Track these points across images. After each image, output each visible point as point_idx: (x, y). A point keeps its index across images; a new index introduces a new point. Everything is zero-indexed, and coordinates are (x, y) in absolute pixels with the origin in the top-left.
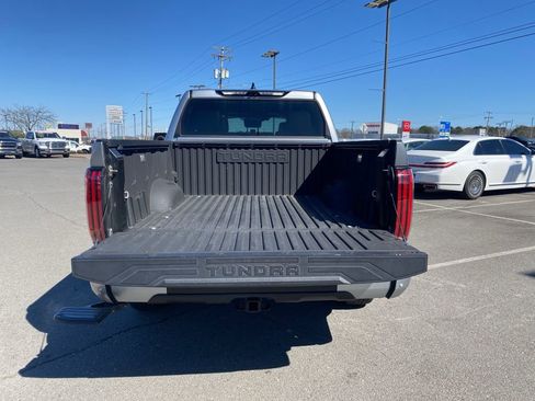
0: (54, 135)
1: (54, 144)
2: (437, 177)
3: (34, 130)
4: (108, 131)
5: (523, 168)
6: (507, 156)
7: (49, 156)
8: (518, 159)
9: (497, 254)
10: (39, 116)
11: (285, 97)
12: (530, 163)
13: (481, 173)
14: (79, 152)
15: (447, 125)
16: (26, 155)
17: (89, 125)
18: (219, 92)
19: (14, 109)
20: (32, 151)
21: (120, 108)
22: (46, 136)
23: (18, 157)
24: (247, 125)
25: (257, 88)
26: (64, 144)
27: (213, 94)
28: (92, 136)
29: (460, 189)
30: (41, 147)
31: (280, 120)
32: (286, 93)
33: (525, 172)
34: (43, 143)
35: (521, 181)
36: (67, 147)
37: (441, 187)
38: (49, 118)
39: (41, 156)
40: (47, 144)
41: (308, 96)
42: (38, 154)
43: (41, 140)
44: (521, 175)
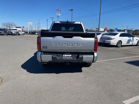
0: (16, 30)
1: (16, 32)
2: (110, 42)
3: (11, 28)
4: (29, 29)
5: (131, 40)
6: (128, 37)
7: (15, 35)
8: (130, 38)
9: (120, 58)
10: (12, 25)
11: (75, 23)
12: (133, 39)
13: (121, 41)
14: (22, 34)
15: (117, 29)
16: (9, 34)
17: (23, 27)
18: (60, 22)
19: (6, 23)
20: (11, 34)
21: (32, 23)
22: (14, 30)
23: (7, 35)
24: (66, 29)
25: (68, 21)
26: (19, 32)
27: (59, 22)
28: (24, 30)
29: (116, 45)
30: (13, 33)
31: (73, 28)
32: (75, 22)
33: (132, 41)
34: (13, 32)
35: (131, 43)
36: (19, 33)
37: (111, 44)
38: (15, 25)
39: (13, 35)
40: (14, 32)
41: (79, 23)
42: (12, 34)
43: (13, 31)
44: (131, 42)
